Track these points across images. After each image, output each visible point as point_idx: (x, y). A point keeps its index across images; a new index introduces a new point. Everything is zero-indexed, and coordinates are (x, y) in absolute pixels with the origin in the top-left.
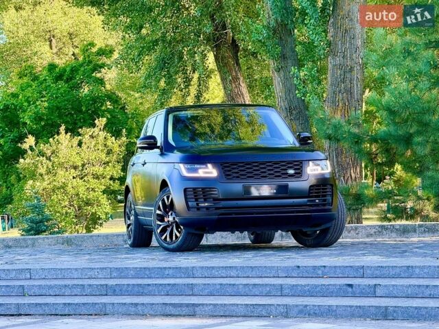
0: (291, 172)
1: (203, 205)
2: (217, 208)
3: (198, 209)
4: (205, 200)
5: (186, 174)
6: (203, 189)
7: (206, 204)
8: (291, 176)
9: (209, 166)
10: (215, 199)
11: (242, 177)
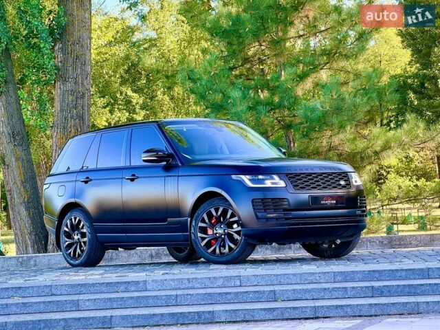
1: (272, 215)
2: (287, 219)
3: (268, 219)
6: (272, 199)
7: (275, 215)
11: (307, 188)
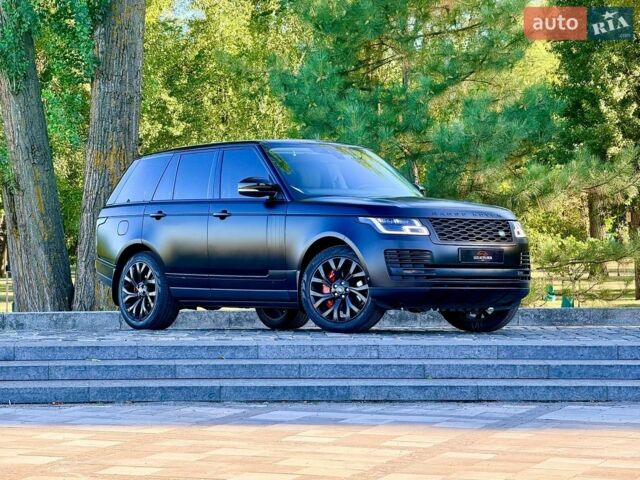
0: (502, 233)
1: (409, 272)
2: (428, 277)
3: (404, 276)
4: (414, 266)
5: (383, 230)
6: (411, 251)
7: (413, 271)
8: (503, 239)
9: (416, 222)
10: (427, 265)
11: (457, 238)
